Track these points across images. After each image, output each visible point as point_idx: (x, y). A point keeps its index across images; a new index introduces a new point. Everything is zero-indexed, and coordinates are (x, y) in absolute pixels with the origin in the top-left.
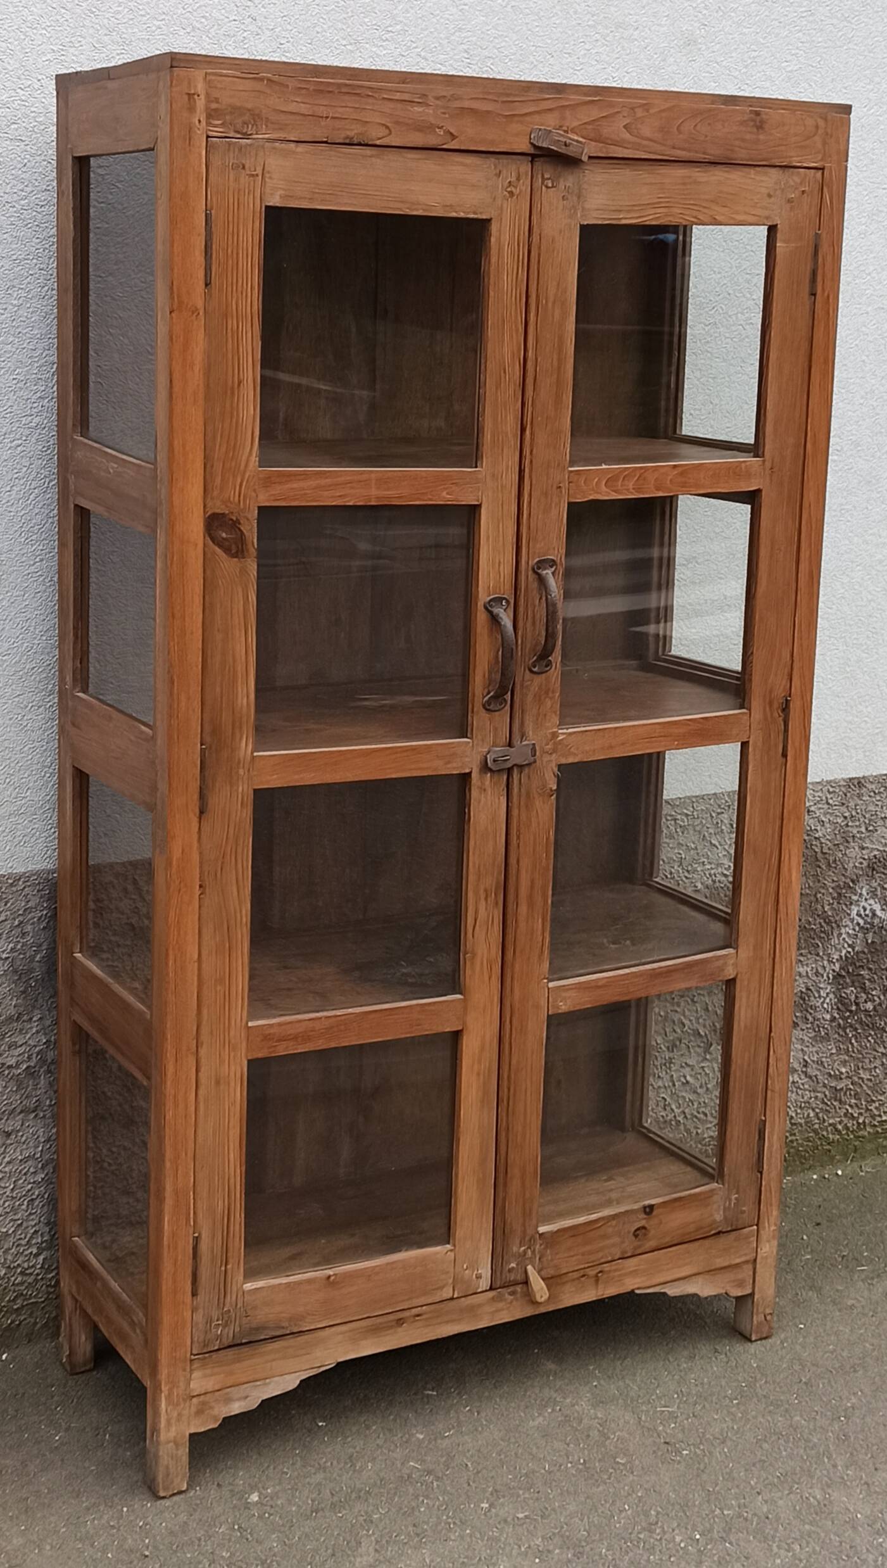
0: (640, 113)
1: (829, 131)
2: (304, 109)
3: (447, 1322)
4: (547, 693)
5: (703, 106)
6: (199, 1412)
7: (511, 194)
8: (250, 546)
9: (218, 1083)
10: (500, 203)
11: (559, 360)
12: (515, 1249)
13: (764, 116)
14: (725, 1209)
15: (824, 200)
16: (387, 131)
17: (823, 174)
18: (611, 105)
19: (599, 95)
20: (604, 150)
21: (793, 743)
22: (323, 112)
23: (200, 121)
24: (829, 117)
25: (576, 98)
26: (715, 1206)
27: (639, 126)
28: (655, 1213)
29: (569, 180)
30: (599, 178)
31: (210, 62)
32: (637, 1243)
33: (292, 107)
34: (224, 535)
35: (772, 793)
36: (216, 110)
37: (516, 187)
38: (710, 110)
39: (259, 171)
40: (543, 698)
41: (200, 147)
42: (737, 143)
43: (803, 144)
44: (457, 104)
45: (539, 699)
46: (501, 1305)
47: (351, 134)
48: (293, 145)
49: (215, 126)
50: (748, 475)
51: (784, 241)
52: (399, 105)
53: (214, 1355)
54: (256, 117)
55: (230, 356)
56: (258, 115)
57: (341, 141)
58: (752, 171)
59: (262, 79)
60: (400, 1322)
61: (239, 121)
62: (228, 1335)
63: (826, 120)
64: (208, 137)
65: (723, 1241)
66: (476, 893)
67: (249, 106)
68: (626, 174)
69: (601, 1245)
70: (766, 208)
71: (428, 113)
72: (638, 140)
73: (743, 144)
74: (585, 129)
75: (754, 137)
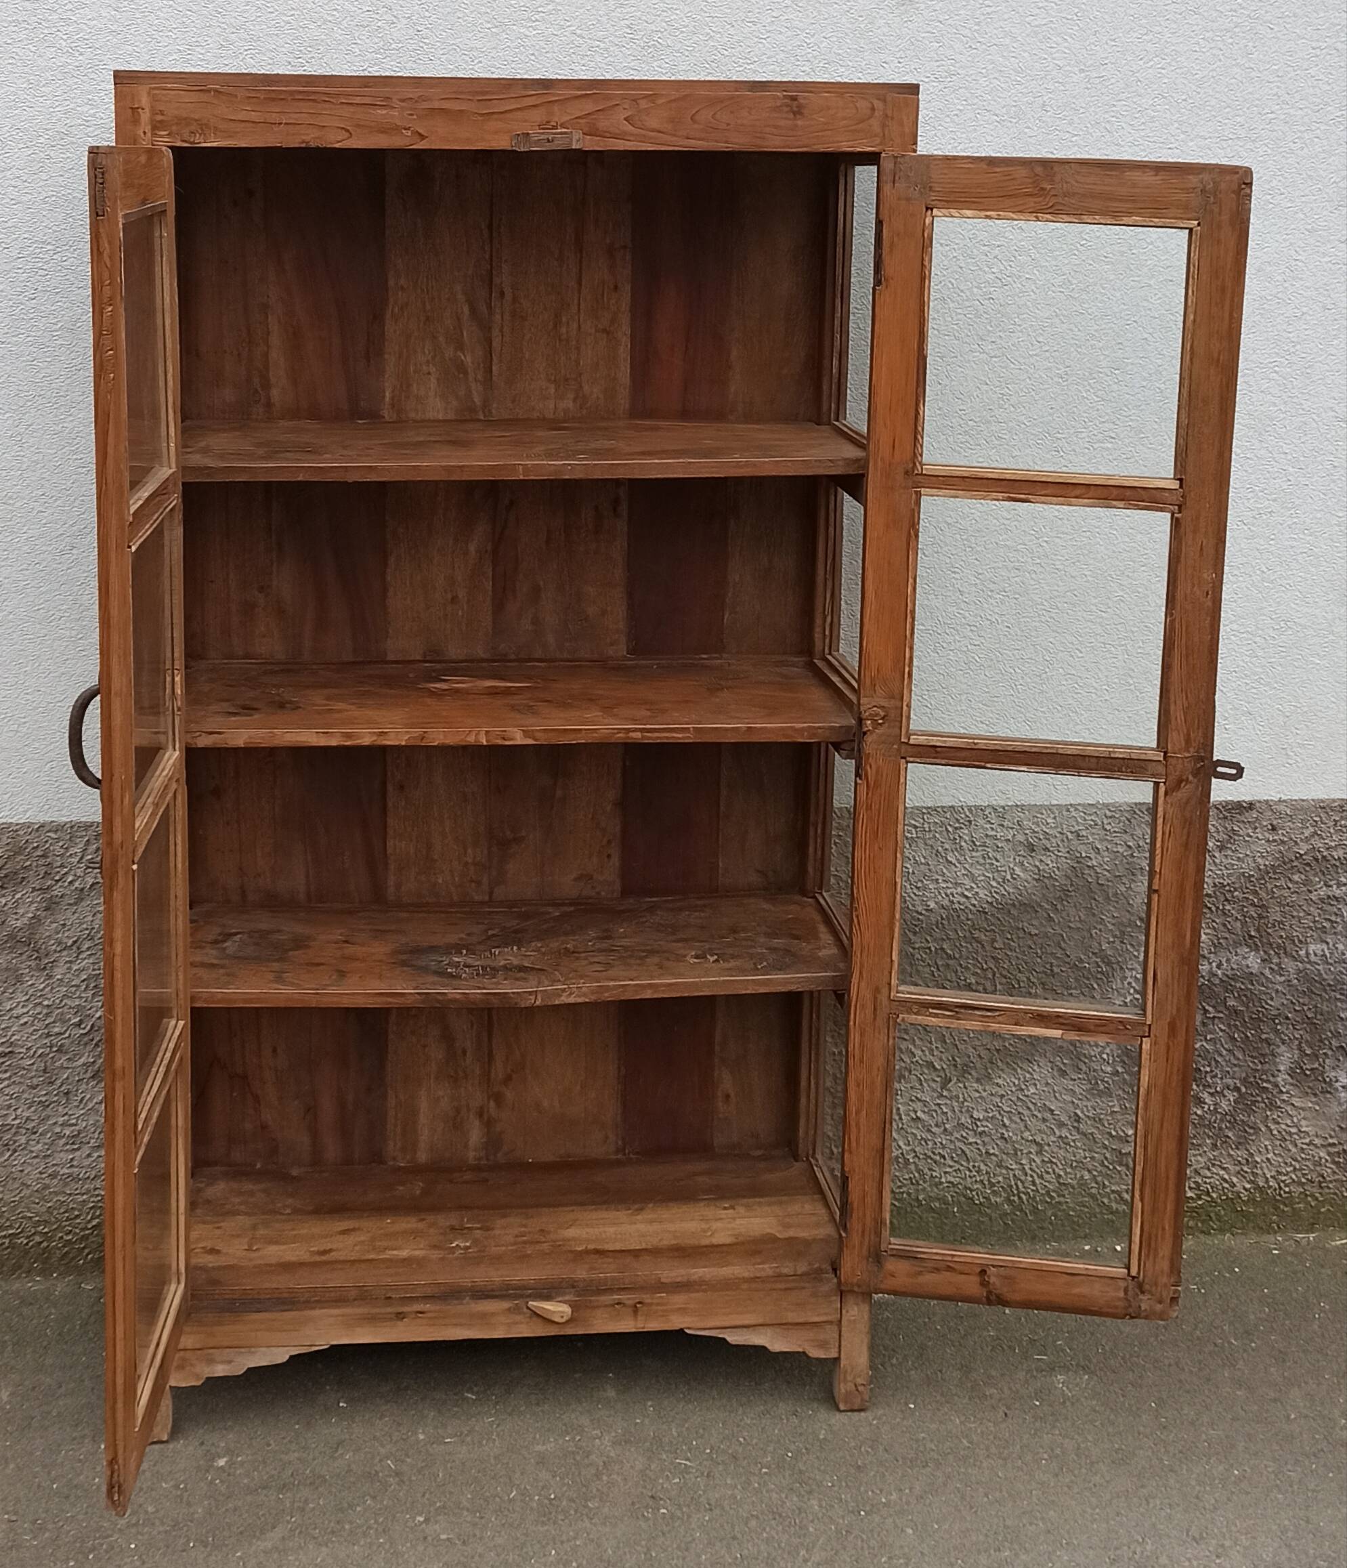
0: (643, 104)
2: (254, 116)
3: (456, 1325)
5: (721, 93)
6: (181, 1366)
16: (347, 135)
18: (607, 97)
19: (595, 88)
20: (602, 144)
22: (275, 118)
23: (145, 133)
24: (889, 99)
25: (565, 93)
27: (644, 117)
31: (155, 78)
33: (241, 115)
36: (161, 122)
38: (732, 97)
42: (768, 130)
43: (853, 128)
44: (427, 105)
46: (519, 1318)
47: (306, 137)
49: (161, 136)
52: (359, 108)
54: (203, 127)
56: (206, 124)
57: (296, 144)
59: (209, 91)
60: (399, 1316)
61: (186, 130)
63: (885, 101)
64: (155, 146)
67: (197, 115)
71: (394, 115)
72: (643, 132)
73: (776, 131)
74: (578, 123)
75: (790, 123)
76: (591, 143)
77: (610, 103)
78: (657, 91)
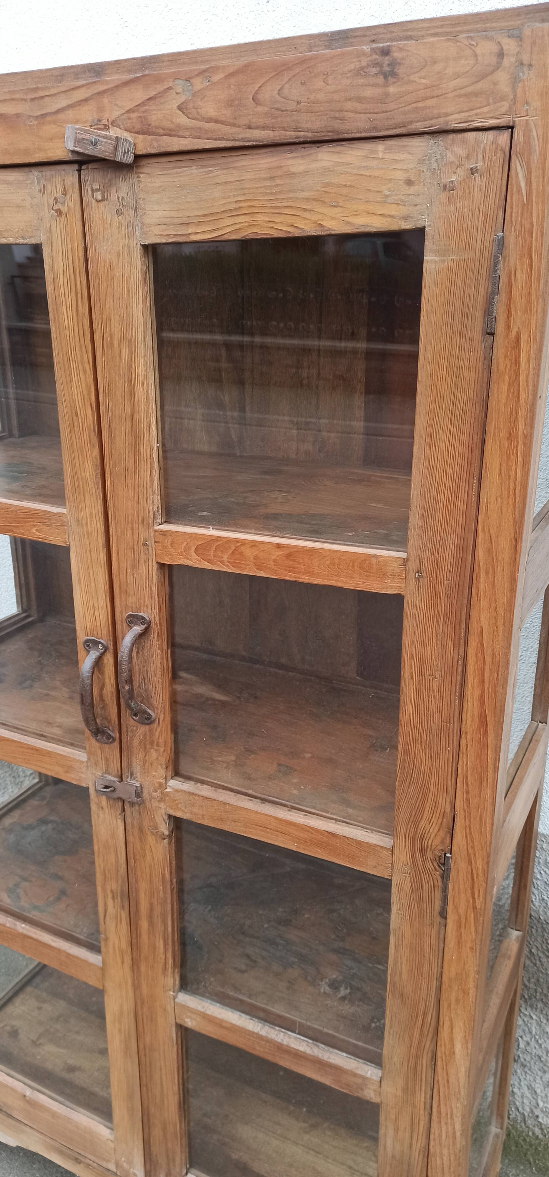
0: (198, 84)
1: (526, 58)
5: (290, 56)
7: (59, 212)
10: (48, 225)
11: (132, 406)
13: (396, 55)
15: (513, 180)
17: (512, 134)
18: (159, 79)
20: (155, 144)
21: (456, 907)
24: (527, 32)
25: (113, 78)
27: (199, 103)
29: (123, 189)
30: (158, 182)
35: (427, 948)
37: (63, 204)
38: (303, 61)
42: (349, 105)
43: (469, 89)
51: (437, 252)
58: (380, 147)
63: (520, 38)
68: (191, 172)
70: (404, 203)
72: (199, 124)
73: (358, 106)
74: (129, 118)
75: (378, 91)
76: (145, 144)
77: (161, 88)
78: (213, 64)
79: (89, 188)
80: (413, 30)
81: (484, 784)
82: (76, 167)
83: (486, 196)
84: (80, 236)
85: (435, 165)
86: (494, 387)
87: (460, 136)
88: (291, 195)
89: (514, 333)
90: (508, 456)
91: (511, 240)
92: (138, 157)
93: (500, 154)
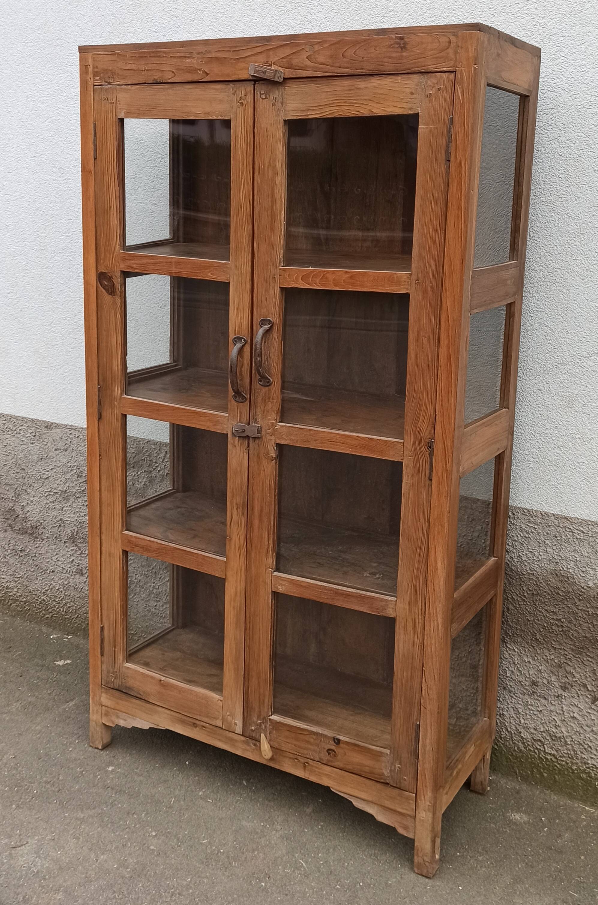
0: (316, 48)
1: (460, 44)
2: (134, 67)
3: (219, 740)
4: (269, 398)
5: (359, 38)
6: (107, 714)
7: (242, 104)
8: (117, 290)
9: (110, 555)
10: (235, 110)
11: (272, 201)
12: (255, 719)
13: (406, 40)
14: (391, 770)
15: (456, 94)
16: (173, 74)
17: (455, 74)
18: (298, 45)
19: (292, 40)
20: (294, 73)
21: (437, 472)
22: (142, 67)
23: (90, 78)
24: (460, 34)
25: (275, 43)
26: (383, 764)
27: (317, 56)
28: (341, 745)
29: (276, 93)
30: (294, 91)
31: (94, 49)
32: (328, 757)
33: (128, 67)
34: (106, 283)
35: (422, 502)
36: (97, 72)
37: (244, 100)
38: (366, 40)
39: (114, 101)
40: (267, 400)
41: (90, 91)
42: (386, 60)
43: (437, 55)
44: (209, 55)
45: (264, 401)
46: (248, 748)
47: (156, 78)
48: (129, 86)
49: (97, 80)
50: (399, 282)
51: (425, 124)
52: (179, 60)
53: (111, 690)
54: (113, 73)
55: (106, 194)
56: (114, 72)
57: (151, 82)
58: (399, 78)
59: (115, 54)
60: (195, 725)
61: (106, 76)
62: (117, 683)
63: (457, 36)
64: (94, 86)
65: (389, 791)
66: (232, 504)
67: (110, 68)
68: (311, 87)
69: (306, 746)
70: (410, 102)
71: (193, 62)
72: (316, 65)
73: (390, 60)
74: (282, 61)
75: (399, 54)
76: (288, 73)
77: (299, 49)
78: (325, 39)
79: (259, 93)
80: (413, 30)
81: (450, 395)
82: (253, 83)
83: (445, 100)
84: (252, 115)
85: (423, 86)
86: (450, 186)
87: (434, 74)
88: (358, 98)
89: (458, 160)
90: (458, 218)
91: (456, 119)
92: (285, 79)
93: (450, 82)
